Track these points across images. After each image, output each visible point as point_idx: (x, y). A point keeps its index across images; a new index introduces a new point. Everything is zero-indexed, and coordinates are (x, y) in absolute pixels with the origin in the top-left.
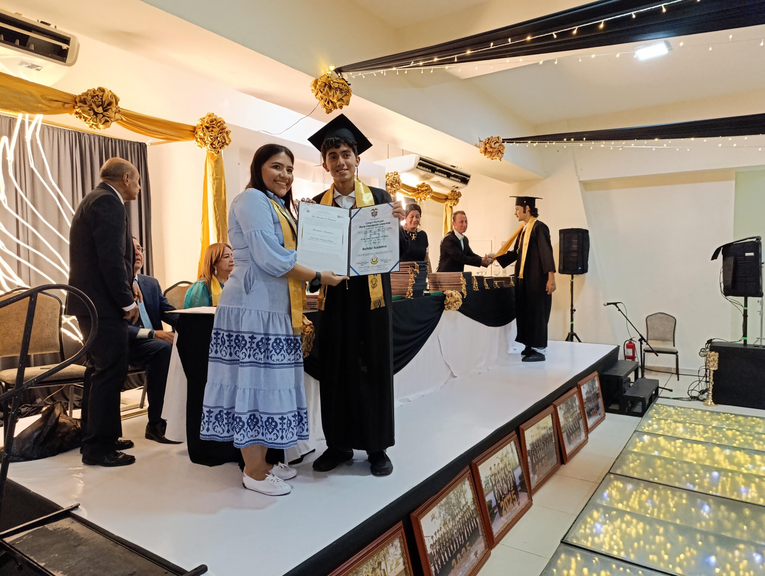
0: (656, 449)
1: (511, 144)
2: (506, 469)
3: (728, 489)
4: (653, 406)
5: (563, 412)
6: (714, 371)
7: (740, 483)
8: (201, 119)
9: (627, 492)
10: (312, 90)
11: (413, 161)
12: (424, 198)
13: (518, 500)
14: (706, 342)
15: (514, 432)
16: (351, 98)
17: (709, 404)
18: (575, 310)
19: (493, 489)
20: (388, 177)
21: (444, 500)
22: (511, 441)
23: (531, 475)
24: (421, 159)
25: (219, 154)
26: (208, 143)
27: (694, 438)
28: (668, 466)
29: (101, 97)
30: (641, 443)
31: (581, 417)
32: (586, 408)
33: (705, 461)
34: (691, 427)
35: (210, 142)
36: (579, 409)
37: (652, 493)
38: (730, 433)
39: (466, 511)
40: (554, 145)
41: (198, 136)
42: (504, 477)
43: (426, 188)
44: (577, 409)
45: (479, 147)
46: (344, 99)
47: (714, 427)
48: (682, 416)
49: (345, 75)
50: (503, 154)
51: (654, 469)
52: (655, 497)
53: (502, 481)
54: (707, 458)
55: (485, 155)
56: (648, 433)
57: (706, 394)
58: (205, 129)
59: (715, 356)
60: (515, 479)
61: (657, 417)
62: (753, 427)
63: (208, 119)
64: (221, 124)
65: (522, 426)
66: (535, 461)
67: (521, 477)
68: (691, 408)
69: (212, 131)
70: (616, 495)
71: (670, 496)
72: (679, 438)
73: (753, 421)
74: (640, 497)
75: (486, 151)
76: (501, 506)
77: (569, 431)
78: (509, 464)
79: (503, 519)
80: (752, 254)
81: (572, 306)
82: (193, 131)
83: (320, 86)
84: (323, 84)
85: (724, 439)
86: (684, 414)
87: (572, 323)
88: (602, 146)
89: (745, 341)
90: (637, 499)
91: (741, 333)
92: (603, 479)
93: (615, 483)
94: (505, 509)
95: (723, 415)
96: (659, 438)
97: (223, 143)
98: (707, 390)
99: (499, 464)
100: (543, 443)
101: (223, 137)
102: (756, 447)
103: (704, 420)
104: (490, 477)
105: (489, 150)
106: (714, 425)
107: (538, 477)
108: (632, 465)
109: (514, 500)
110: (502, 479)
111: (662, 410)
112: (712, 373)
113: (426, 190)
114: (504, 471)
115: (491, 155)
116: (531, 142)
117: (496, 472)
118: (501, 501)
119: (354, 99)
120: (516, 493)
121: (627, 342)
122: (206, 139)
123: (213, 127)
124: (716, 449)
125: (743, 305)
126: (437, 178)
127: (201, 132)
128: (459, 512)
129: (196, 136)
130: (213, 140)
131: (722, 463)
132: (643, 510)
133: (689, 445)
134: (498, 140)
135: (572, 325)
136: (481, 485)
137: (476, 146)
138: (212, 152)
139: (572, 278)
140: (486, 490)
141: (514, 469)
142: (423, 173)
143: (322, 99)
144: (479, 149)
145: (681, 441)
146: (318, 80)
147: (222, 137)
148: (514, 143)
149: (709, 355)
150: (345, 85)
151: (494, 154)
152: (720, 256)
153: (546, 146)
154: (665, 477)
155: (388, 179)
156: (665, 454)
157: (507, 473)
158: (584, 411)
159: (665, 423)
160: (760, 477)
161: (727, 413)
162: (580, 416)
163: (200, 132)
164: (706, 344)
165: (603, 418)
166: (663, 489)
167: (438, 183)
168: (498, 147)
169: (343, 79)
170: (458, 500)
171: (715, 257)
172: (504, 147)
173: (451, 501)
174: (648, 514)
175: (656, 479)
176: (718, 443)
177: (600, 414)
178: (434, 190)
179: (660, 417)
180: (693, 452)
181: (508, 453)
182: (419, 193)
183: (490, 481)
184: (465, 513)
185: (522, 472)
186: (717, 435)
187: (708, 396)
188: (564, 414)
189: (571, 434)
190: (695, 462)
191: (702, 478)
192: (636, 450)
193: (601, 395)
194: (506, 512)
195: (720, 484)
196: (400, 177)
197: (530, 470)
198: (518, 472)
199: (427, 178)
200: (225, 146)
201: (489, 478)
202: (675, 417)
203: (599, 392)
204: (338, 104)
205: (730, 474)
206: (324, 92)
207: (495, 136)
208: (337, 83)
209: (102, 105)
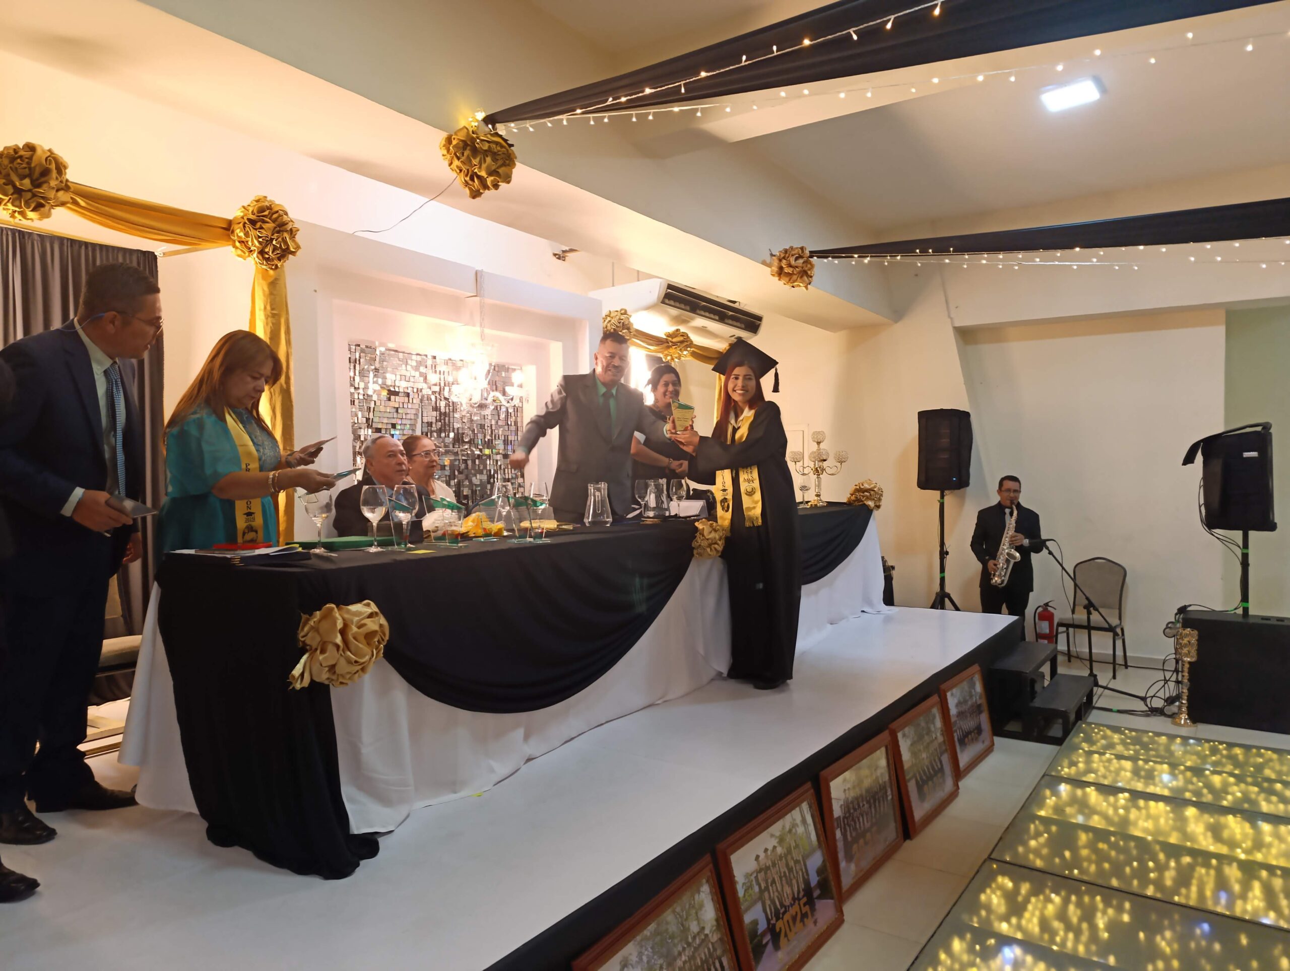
0: (1081, 812)
1: (825, 260)
2: (789, 857)
3: (1208, 893)
4: (1081, 726)
5: (909, 742)
6: (1190, 663)
7: (1233, 880)
8: (244, 207)
9: (1020, 899)
10: (443, 155)
11: (654, 290)
12: (677, 355)
13: (813, 915)
14: (1176, 611)
15: (809, 785)
16: (514, 170)
17: (1183, 722)
18: (947, 553)
19: (761, 898)
20: (609, 319)
21: (652, 927)
22: (802, 802)
23: (843, 864)
24: (670, 287)
25: (278, 270)
26: (255, 250)
27: (1151, 789)
28: (1101, 846)
29: (27, 160)
30: (1054, 798)
31: (946, 750)
32: (956, 731)
33: (1168, 835)
34: (1147, 767)
35: (258, 248)
36: (942, 734)
37: (1066, 901)
38: (1217, 780)
39: (700, 945)
40: (898, 262)
41: (236, 238)
42: (785, 873)
43: (681, 339)
44: (938, 734)
45: (769, 265)
46: (501, 171)
47: (1188, 769)
48: (1132, 747)
49: (501, 129)
50: (811, 277)
51: (1075, 850)
52: (1071, 908)
53: (781, 880)
54: (1175, 828)
55: (779, 280)
56: (1069, 780)
57: (1177, 703)
58: (248, 225)
59: (1191, 636)
60: (808, 874)
61: (1086, 749)
62: (1259, 768)
63: (255, 206)
64: (280, 216)
65: (824, 773)
66: (851, 836)
67: (820, 872)
68: (1148, 732)
69: (261, 228)
70: (999, 904)
71: (1100, 906)
72: (1122, 790)
73: (1261, 756)
74: (1045, 907)
75: (780, 273)
76: (778, 930)
77: (921, 778)
78: (797, 846)
79: (780, 954)
80: (1254, 454)
81: (942, 544)
82: (228, 227)
83: (454, 147)
84: (461, 144)
85: (1205, 791)
86: (1136, 741)
87: (942, 575)
88: (984, 262)
89: (1246, 610)
90: (1037, 913)
91: (1239, 597)
92: (978, 872)
93: (1000, 879)
94: (786, 935)
95: (1207, 745)
96: (1088, 790)
97: (284, 251)
98: (1178, 697)
99: (775, 847)
100: (868, 802)
101: (283, 239)
102: (1265, 807)
103: (1171, 753)
104: (755, 875)
105: (787, 270)
106: (1189, 764)
107: (856, 866)
108: (1033, 843)
109: (804, 916)
110: (781, 878)
111: (1097, 734)
112: (1187, 666)
113: (682, 342)
114: (787, 861)
115: (789, 280)
116: (859, 257)
117: (769, 863)
118: (777, 921)
119: (521, 172)
120: (811, 902)
121: (1040, 609)
122: (250, 243)
123: (264, 222)
124: (1191, 812)
125: (1241, 544)
126: (700, 322)
127: (241, 231)
128: (684, 949)
129: (232, 237)
130: (263, 245)
131: (1201, 838)
132: (1046, 936)
133: (1141, 803)
134: (803, 252)
135: (942, 580)
136: (734, 891)
137: (764, 263)
138: (264, 267)
139: (942, 497)
140: (746, 900)
141: (805, 857)
142: (674, 312)
143: (461, 171)
144: (769, 269)
145: (1127, 795)
146: (452, 135)
147: (280, 239)
148: (830, 259)
149: (1181, 634)
150: (502, 146)
151: (795, 277)
152: (1199, 458)
153: (886, 264)
154: (1093, 868)
155: (610, 321)
156: (1096, 821)
157: (792, 863)
158: (953, 737)
159: (1101, 761)
160: (1271, 869)
161: (1214, 741)
162: (944, 748)
163: (238, 231)
164: (1176, 614)
165: (989, 750)
166: (1087, 892)
167: (703, 331)
168: (801, 265)
169: (497, 135)
170: (682, 925)
171: (1189, 459)
172: (812, 266)
173: (667, 929)
174: (1056, 944)
175: (1076, 872)
176: (1194, 799)
177: (983, 742)
178: (695, 343)
179: (1091, 749)
180: (1149, 817)
181: (794, 825)
182: (669, 347)
183: (754, 883)
184: (696, 949)
185: (824, 861)
186: (1192, 783)
187: (1180, 708)
188: (912, 745)
189: (925, 782)
190: (1150, 838)
191: (1161, 868)
192: (1042, 813)
193: (985, 707)
194: (788, 940)
195: (1194, 882)
196: (632, 320)
197: (841, 855)
198: (816, 860)
199: (684, 322)
200: (290, 256)
201: (753, 877)
202: (1120, 748)
203: (983, 701)
204: (489, 180)
205: (1214, 862)
206: (463, 159)
207: (797, 245)
208: (488, 142)
209: (29, 176)
